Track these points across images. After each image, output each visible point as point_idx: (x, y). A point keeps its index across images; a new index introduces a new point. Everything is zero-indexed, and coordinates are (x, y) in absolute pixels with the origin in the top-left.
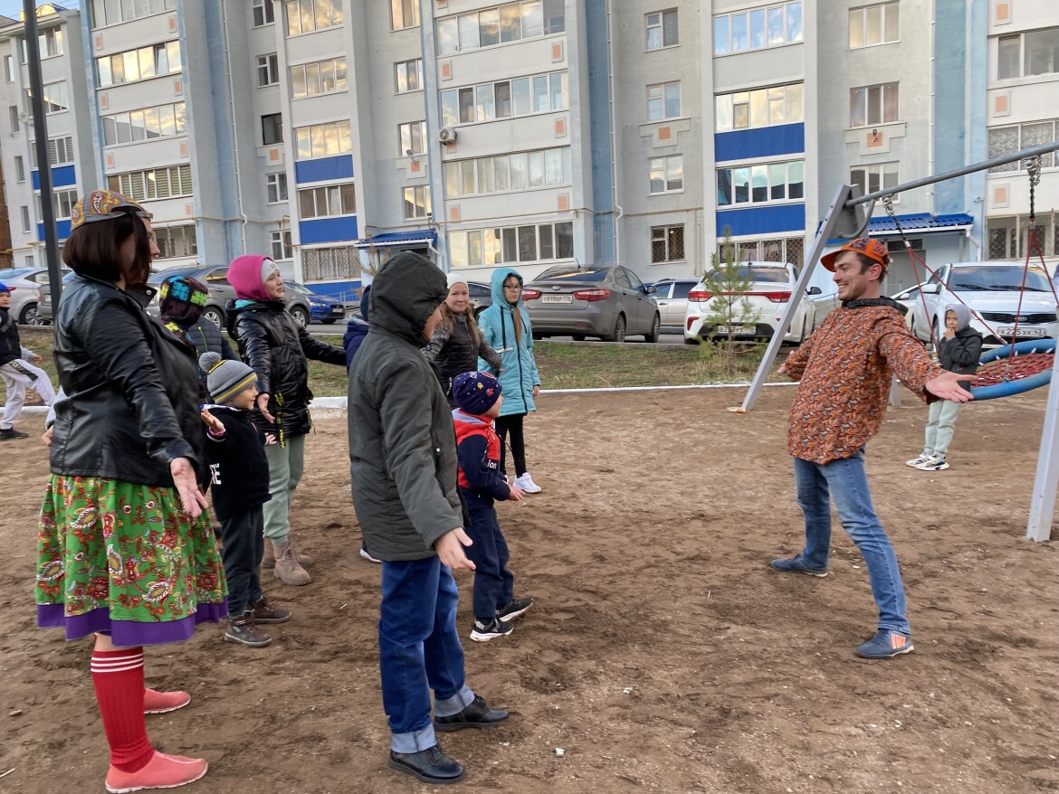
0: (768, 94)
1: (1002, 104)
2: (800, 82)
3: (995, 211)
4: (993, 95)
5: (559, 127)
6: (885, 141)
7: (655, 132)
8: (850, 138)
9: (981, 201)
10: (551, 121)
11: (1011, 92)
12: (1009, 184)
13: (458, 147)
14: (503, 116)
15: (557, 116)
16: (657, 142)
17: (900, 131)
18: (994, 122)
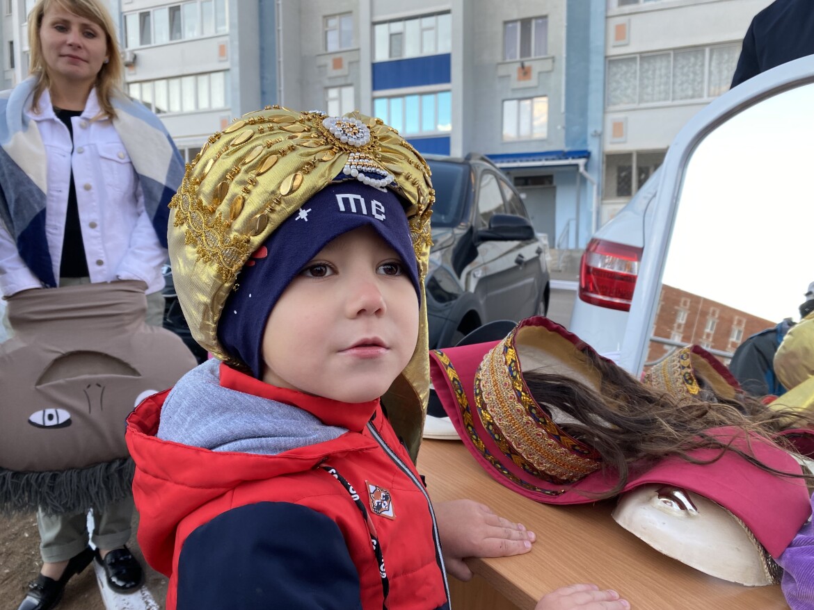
0: (421, 24)
1: (621, 32)
2: (447, 12)
3: (613, 147)
4: (613, 23)
5: (222, 50)
6: (534, 74)
7: (329, 61)
8: (502, 71)
9: (599, 136)
10: (214, 45)
11: (629, 20)
12: (626, 119)
13: (138, 69)
14: (176, 39)
15: (220, 39)
16: (332, 72)
17: (547, 65)
18: (613, 52)
